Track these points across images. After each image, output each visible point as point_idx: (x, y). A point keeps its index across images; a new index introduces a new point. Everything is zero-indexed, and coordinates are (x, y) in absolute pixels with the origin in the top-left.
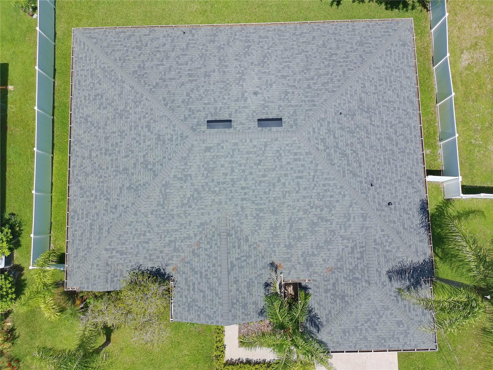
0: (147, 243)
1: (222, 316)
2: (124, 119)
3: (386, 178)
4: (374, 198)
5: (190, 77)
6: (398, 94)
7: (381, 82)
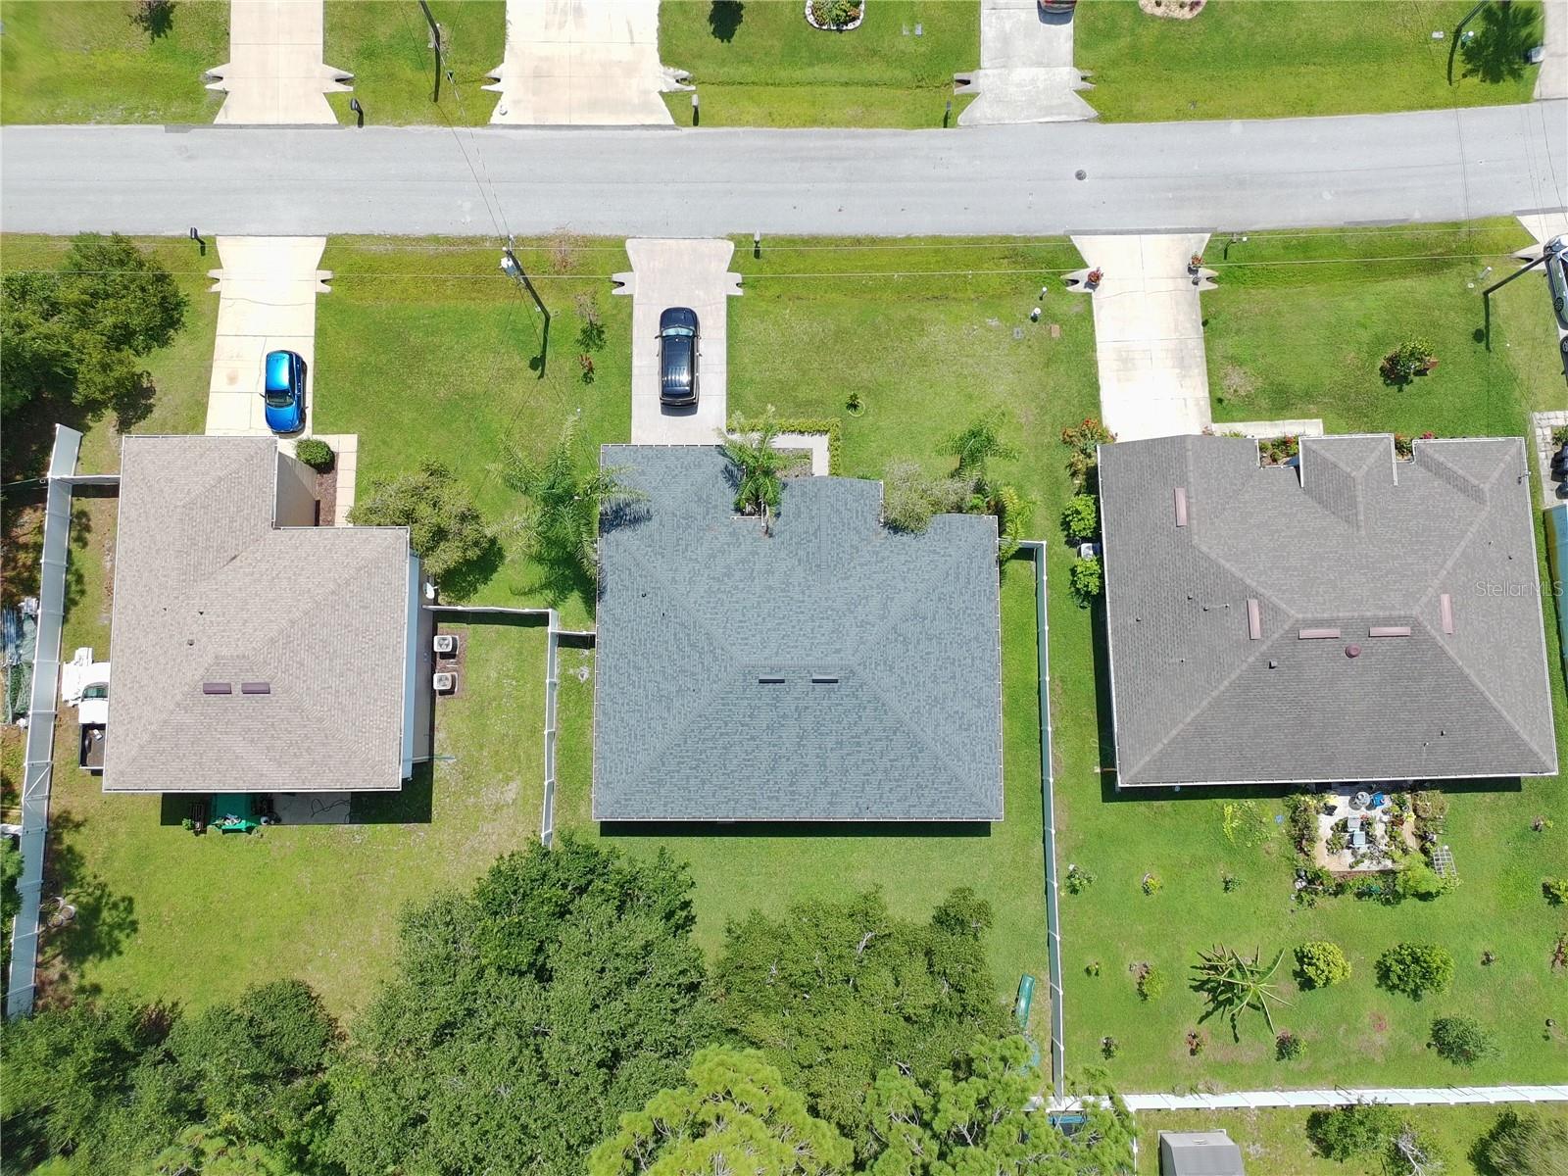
0: (906, 561)
1: (827, 485)
2: (933, 696)
3: (646, 624)
4: (662, 601)
5: (858, 743)
6: (623, 722)
7: (642, 733)
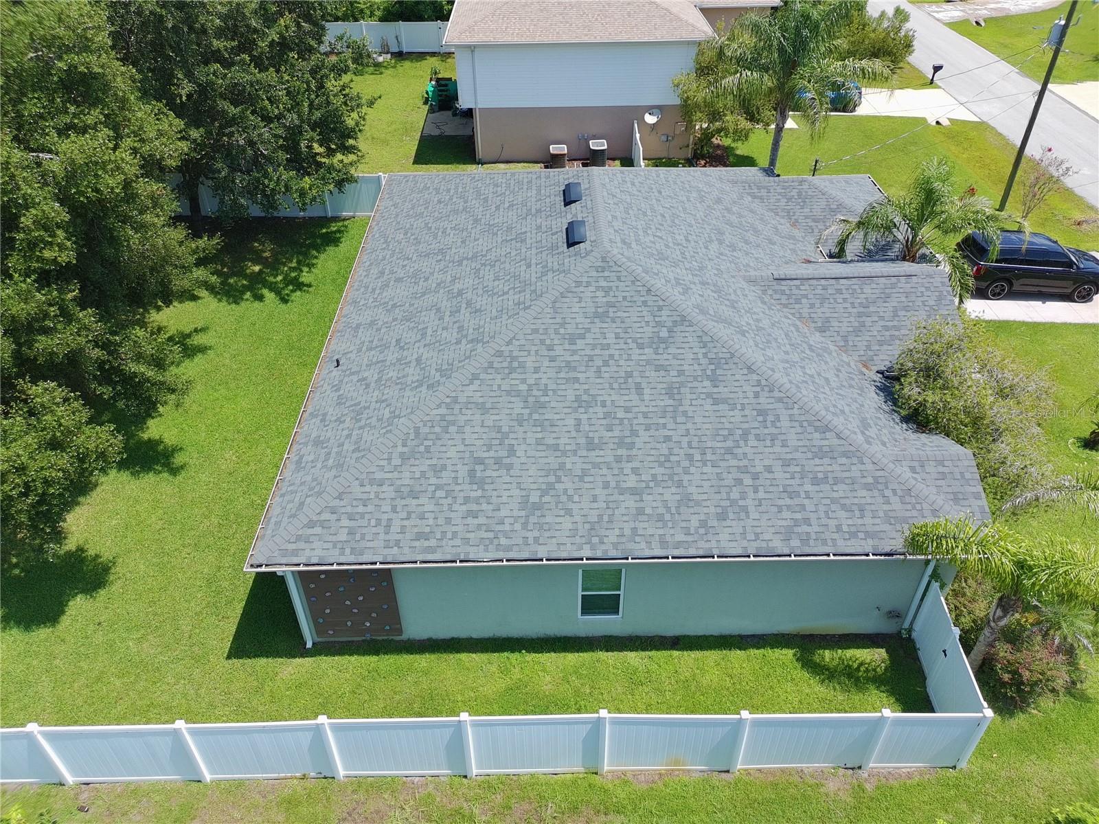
2: (547, 399)
